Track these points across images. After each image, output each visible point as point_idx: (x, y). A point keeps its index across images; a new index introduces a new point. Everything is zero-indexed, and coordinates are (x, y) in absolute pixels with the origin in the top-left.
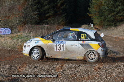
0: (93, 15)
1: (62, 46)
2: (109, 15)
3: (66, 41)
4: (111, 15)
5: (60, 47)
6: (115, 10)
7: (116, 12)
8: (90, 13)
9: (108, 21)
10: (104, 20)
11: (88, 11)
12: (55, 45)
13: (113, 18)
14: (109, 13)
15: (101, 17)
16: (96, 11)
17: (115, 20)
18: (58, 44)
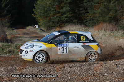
0: (38, 16)
1: (65, 49)
2: (54, 16)
3: (68, 44)
4: (56, 16)
5: (63, 50)
6: (60, 11)
7: (61, 13)
8: (35, 14)
9: (53, 22)
10: (49, 22)
11: (33, 13)
12: (59, 48)
13: (58, 20)
14: (54, 15)
15: (46, 18)
16: (41, 12)
17: (60, 21)
18: (61, 48)
